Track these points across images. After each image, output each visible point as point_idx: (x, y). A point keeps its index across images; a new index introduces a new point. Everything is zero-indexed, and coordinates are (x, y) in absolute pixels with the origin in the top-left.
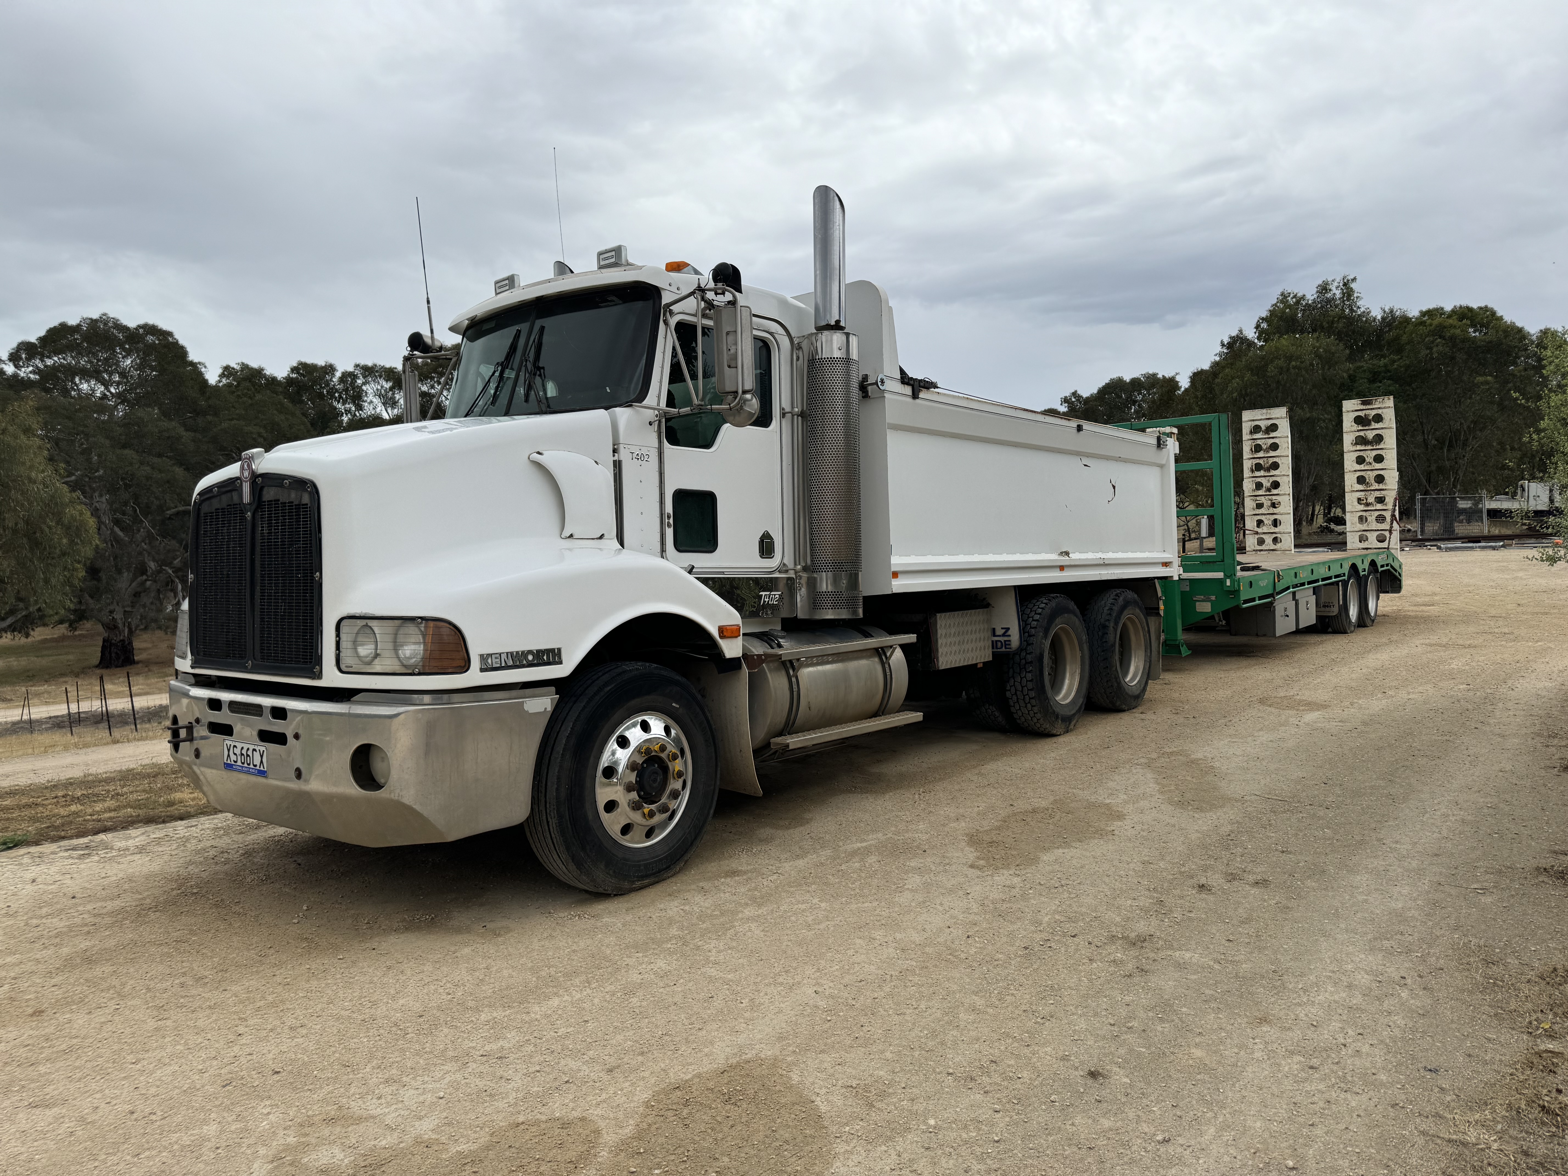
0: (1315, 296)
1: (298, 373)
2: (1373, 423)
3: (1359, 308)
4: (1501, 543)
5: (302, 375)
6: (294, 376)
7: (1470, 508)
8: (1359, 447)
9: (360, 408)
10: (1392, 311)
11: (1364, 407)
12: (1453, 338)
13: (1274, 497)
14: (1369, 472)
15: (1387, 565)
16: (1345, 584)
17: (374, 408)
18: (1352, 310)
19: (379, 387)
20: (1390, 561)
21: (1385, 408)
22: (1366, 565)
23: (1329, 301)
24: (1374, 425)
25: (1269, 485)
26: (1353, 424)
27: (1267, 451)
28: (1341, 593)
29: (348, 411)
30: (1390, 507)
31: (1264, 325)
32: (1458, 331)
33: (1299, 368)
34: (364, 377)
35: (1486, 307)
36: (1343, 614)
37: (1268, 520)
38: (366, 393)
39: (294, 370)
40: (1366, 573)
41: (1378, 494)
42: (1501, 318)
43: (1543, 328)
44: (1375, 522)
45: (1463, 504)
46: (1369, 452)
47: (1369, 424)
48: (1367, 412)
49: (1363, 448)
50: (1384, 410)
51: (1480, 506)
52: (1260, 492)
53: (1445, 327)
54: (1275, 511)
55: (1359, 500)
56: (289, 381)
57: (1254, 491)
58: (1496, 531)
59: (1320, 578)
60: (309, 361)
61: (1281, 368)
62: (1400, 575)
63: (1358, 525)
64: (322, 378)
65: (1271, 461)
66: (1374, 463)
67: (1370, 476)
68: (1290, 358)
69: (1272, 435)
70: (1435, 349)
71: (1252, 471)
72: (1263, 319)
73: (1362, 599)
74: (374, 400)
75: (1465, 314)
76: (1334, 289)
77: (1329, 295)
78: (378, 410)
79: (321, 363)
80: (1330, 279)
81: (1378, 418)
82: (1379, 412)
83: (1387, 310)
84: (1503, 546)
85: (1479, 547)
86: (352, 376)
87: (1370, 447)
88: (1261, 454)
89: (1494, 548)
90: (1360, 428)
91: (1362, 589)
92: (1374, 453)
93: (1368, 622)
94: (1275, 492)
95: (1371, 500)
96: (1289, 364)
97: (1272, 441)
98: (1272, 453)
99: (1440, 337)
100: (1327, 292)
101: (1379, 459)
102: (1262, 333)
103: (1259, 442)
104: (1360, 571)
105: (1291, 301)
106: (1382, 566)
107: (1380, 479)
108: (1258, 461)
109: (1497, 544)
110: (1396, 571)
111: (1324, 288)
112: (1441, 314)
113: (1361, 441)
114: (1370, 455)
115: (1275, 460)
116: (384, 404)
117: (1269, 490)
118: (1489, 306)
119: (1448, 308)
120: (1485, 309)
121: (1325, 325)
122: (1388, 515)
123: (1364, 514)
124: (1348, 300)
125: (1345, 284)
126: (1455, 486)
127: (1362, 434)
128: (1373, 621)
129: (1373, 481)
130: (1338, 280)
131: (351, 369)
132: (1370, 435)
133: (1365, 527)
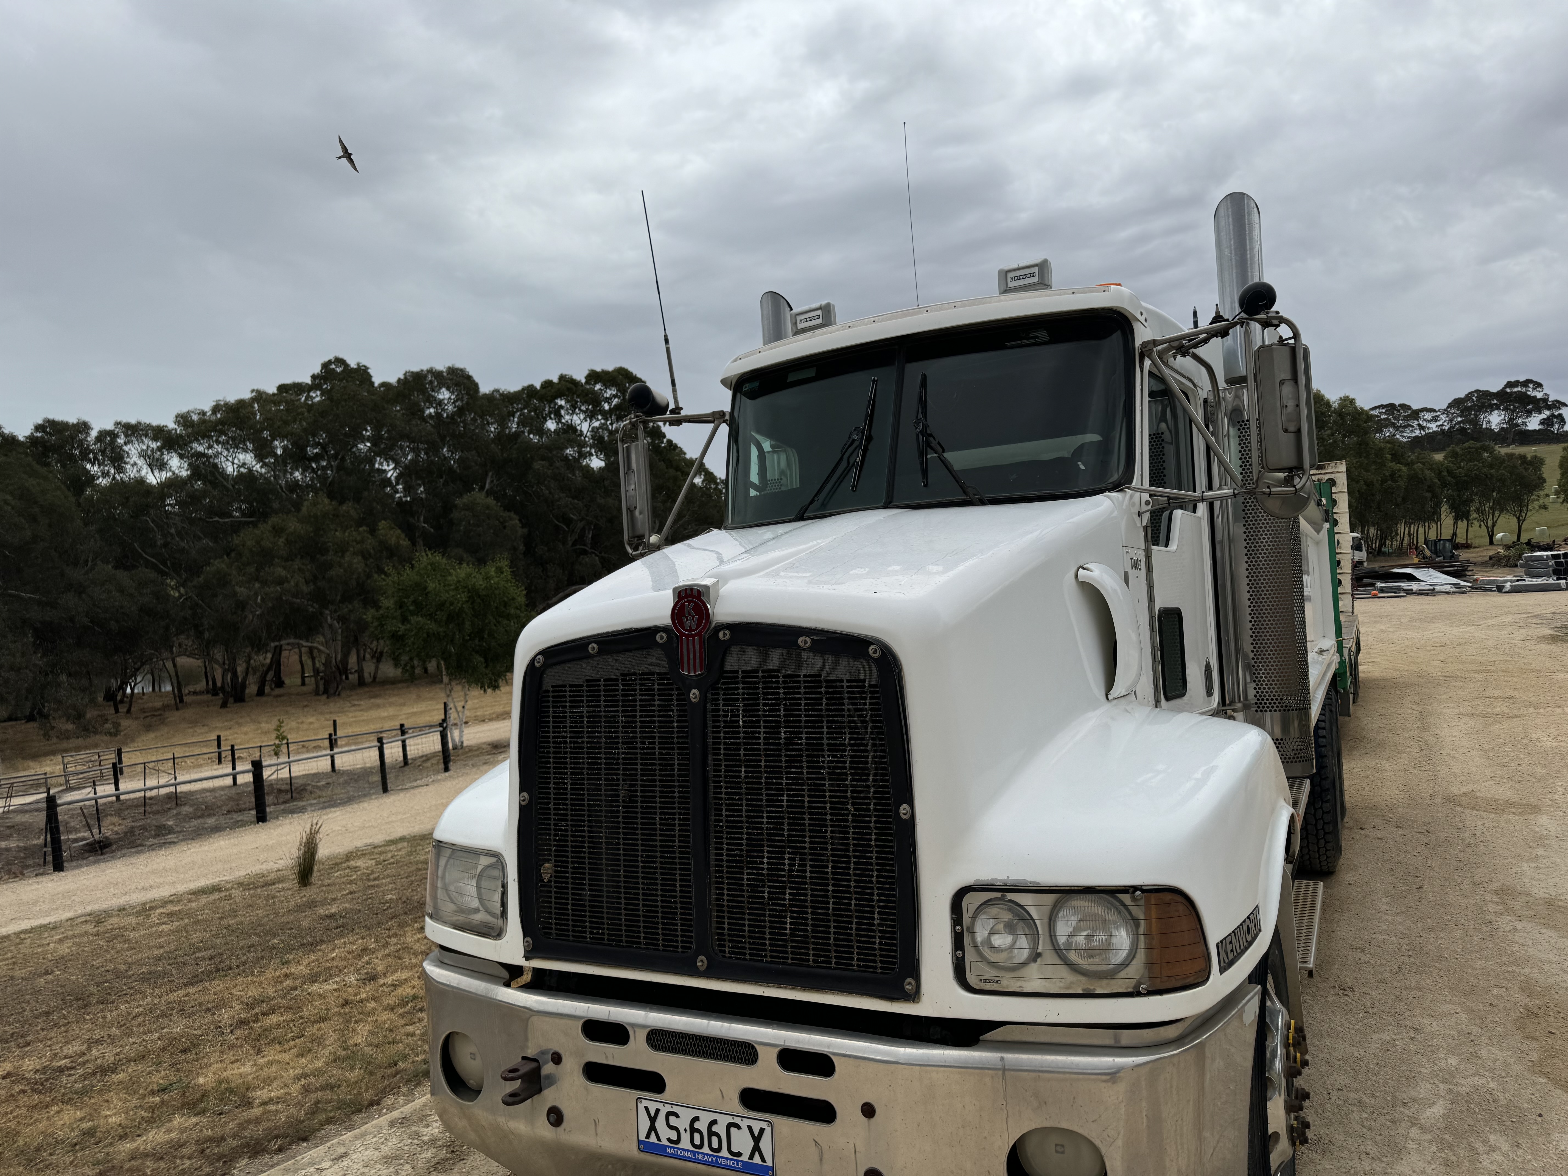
1: (44, 431)
5: (50, 434)
6: (39, 435)
9: (120, 469)
17: (139, 471)
19: (145, 448)
21: (1337, 472)
29: (105, 475)
34: (126, 436)
38: (128, 453)
39: (38, 428)
48: (1320, 477)
50: (1337, 475)
56: (32, 439)
60: (59, 417)
64: (72, 438)
74: (138, 462)
78: (143, 473)
79: (72, 420)
81: (1331, 483)
82: (1332, 476)
86: (113, 435)
116: (150, 466)
131: (110, 426)
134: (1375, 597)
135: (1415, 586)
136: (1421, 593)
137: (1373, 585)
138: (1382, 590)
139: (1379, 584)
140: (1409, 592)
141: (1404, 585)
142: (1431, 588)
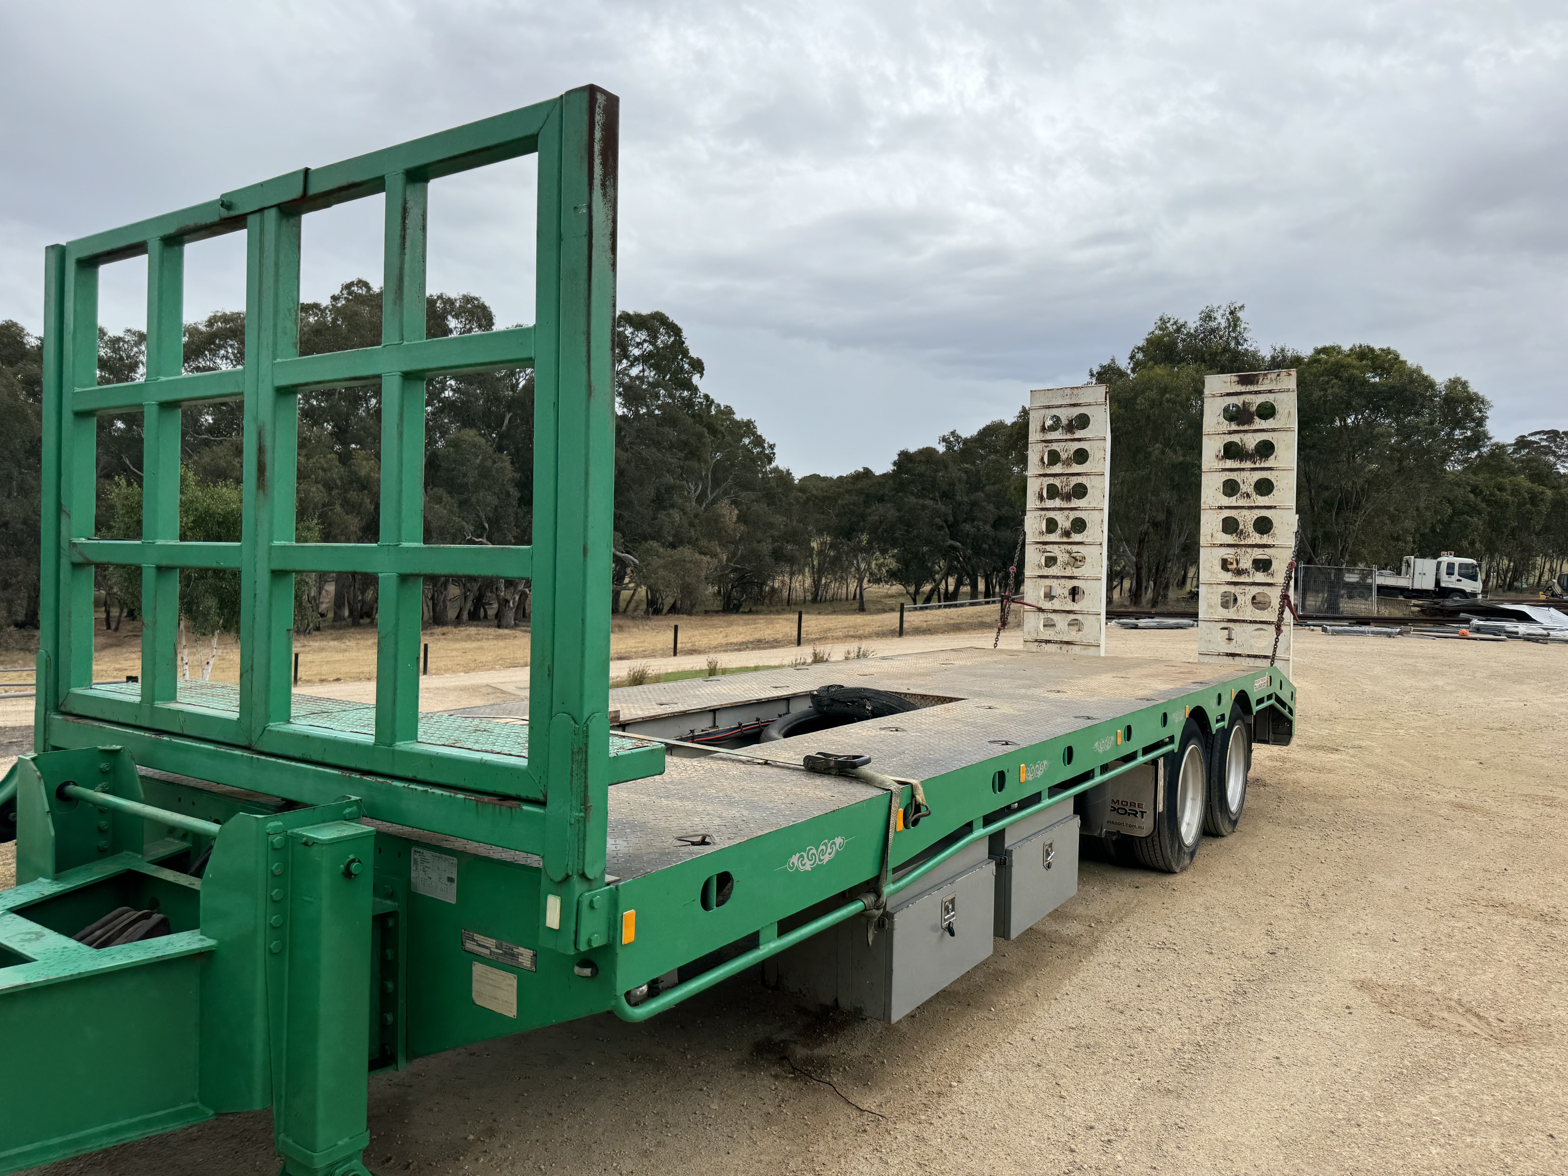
0: (1198, 323)
2: (1257, 419)
3: (1246, 340)
4: (1398, 630)
7: (1358, 583)
8: (1229, 464)
10: (1283, 350)
11: (1243, 389)
12: (1351, 380)
13: (1075, 548)
14: (1245, 512)
15: (1269, 697)
16: (1173, 761)
18: (1238, 343)
20: (1275, 689)
21: (1280, 391)
22: (1227, 707)
23: (1213, 331)
24: (1259, 423)
25: (1067, 525)
26: (1222, 419)
27: (1068, 463)
28: (1161, 783)
30: (1280, 579)
31: (1140, 356)
32: (1356, 372)
33: (1174, 403)
35: (1389, 349)
36: (1166, 832)
37: (1061, 588)
40: (1225, 724)
41: (1258, 554)
42: (1404, 363)
43: (1452, 377)
44: (1250, 607)
45: (1352, 578)
46: (1246, 474)
47: (1250, 421)
48: (1248, 398)
49: (1235, 464)
50: (1279, 396)
51: (1369, 581)
52: (1052, 538)
53: (1342, 366)
54: (1076, 572)
55: (1225, 565)
57: (1041, 533)
58: (1386, 612)
59: (1096, 765)
61: (1153, 401)
62: (1291, 711)
63: (1220, 609)
65: (1074, 481)
66: (1254, 496)
67: (1247, 519)
68: (1164, 390)
69: (1079, 434)
70: (1330, 391)
71: (1041, 498)
72: (1139, 348)
73: (1215, 779)
75: (1364, 354)
76: (1219, 317)
77: (1213, 324)
80: (1215, 306)
81: (1267, 411)
82: (1270, 398)
83: (1278, 349)
84: (1400, 633)
85: (1373, 633)
87: (1248, 465)
88: (1057, 469)
89: (1389, 635)
90: (1234, 427)
91: (1216, 756)
92: (1258, 476)
93: (1225, 827)
94: (1076, 537)
95: (1246, 563)
96: (1162, 398)
97: (1077, 446)
98: (1076, 468)
99: (1336, 377)
100: (1210, 320)
101: (1264, 487)
102: (1137, 366)
103: (1055, 446)
104: (1212, 720)
105: (1171, 328)
106: (1260, 701)
107: (1264, 526)
108: (1051, 481)
109: (1393, 630)
110: (1284, 704)
111: (1208, 317)
112: (1338, 353)
113: (1231, 451)
114: (1248, 480)
115: (1080, 480)
117: (1067, 534)
118: (1392, 348)
119: (1346, 347)
120: (1388, 352)
121: (1207, 357)
122: (1274, 596)
123: (1232, 589)
124: (1234, 331)
125: (1232, 313)
126: (1342, 556)
127: (1236, 438)
128: (1234, 823)
129: (1251, 529)
130: (1224, 307)
132: (1251, 441)
133: (1231, 614)
134: (1464, 637)
135: (1522, 628)
136: (1529, 638)
137: (1467, 621)
138: (1478, 630)
139: (1476, 622)
140: (1513, 635)
141: (1509, 626)
142: (1545, 632)
